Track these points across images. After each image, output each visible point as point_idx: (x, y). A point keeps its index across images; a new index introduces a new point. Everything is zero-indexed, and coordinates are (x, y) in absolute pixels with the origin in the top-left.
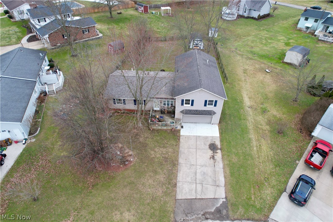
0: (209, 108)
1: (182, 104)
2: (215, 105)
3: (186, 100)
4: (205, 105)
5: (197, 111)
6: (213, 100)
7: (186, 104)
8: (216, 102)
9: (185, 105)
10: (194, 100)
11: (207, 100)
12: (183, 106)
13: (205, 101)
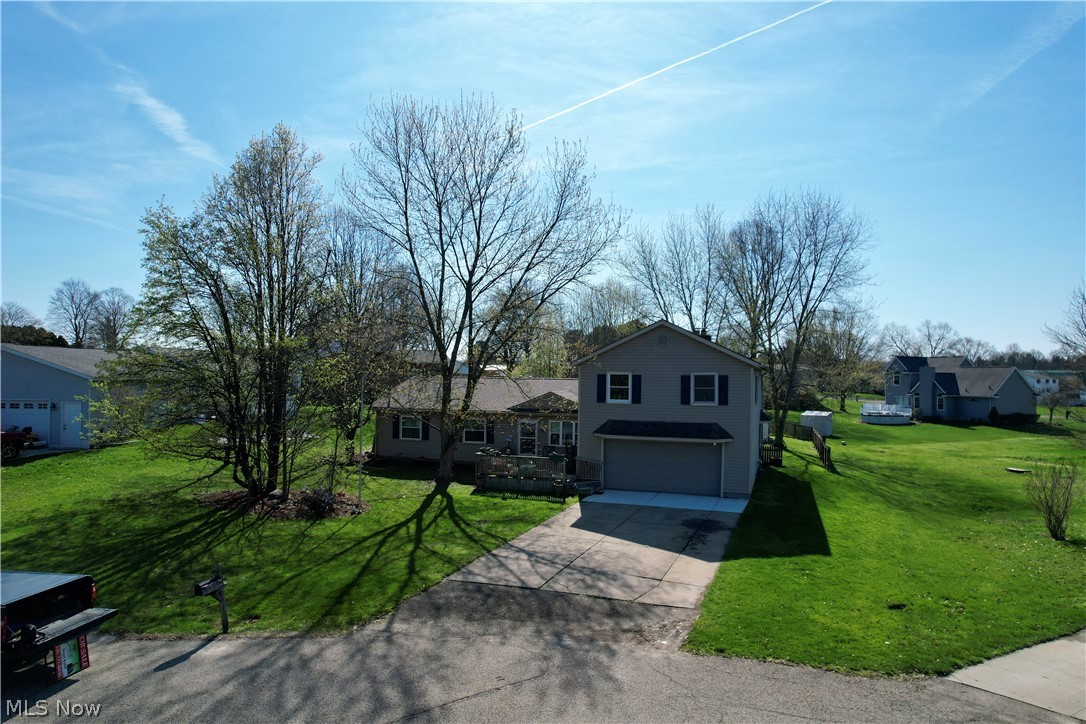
0: (701, 411)
1: (601, 398)
2: (723, 401)
3: (616, 380)
4: (685, 400)
5: (654, 424)
6: (713, 377)
7: (615, 394)
8: (724, 380)
9: (609, 400)
10: (640, 376)
11: (689, 377)
12: (603, 404)
13: (683, 377)
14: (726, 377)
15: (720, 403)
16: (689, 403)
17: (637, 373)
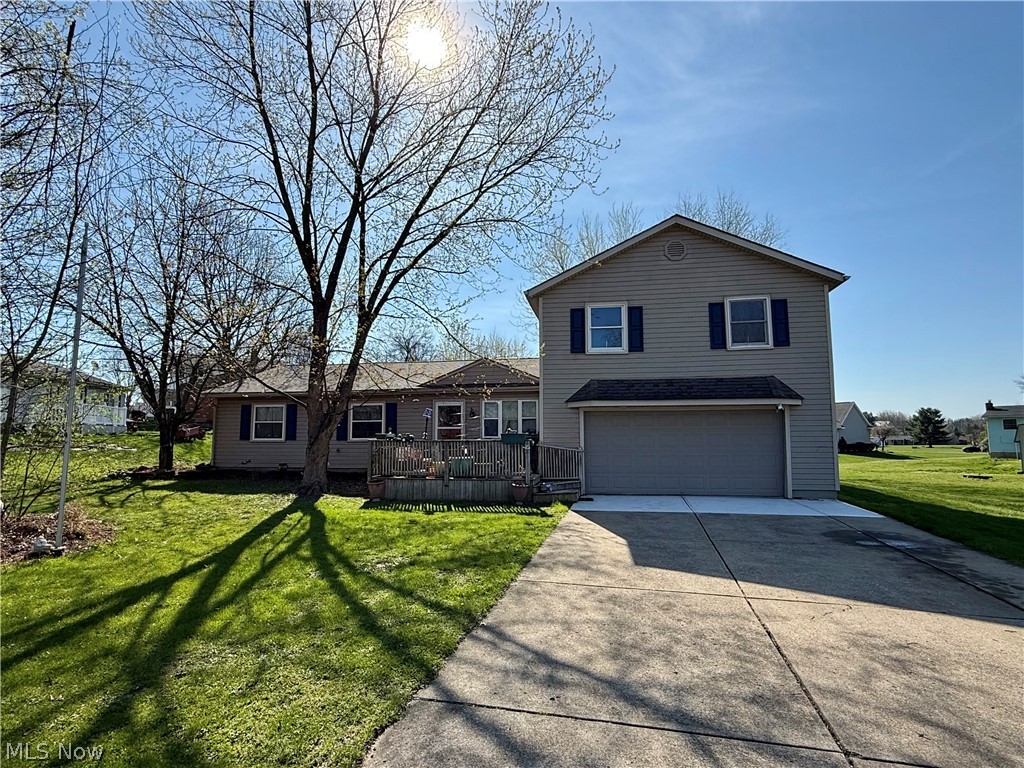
0: (745, 358)
1: (578, 346)
2: (782, 339)
4: (718, 341)
5: (670, 382)
6: (762, 302)
7: (600, 339)
8: (780, 307)
9: (590, 349)
10: (640, 309)
11: (722, 305)
12: (580, 356)
13: (711, 306)
14: (784, 302)
15: (777, 343)
16: (725, 347)
17: (636, 304)
